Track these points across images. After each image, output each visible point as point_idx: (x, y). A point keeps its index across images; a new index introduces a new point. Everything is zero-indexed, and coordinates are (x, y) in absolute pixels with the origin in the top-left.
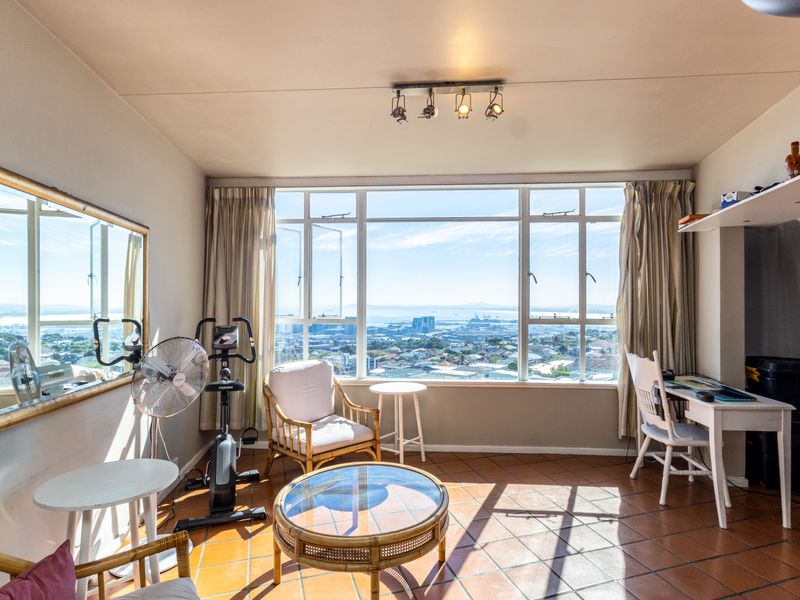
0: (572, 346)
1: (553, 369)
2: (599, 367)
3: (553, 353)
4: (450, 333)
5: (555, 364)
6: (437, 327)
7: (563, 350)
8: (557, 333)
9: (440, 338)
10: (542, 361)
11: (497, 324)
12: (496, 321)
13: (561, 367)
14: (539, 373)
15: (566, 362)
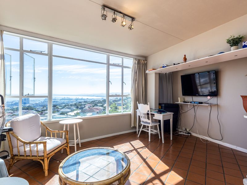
0: (80, 106)
1: (75, 113)
2: (89, 112)
3: (75, 109)
4: (37, 104)
5: (75, 112)
6: (30, 102)
7: (77, 107)
8: (75, 103)
9: (32, 106)
10: (71, 111)
11: (55, 100)
12: (55, 99)
13: (77, 113)
14: (70, 115)
15: (79, 111)
